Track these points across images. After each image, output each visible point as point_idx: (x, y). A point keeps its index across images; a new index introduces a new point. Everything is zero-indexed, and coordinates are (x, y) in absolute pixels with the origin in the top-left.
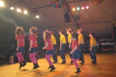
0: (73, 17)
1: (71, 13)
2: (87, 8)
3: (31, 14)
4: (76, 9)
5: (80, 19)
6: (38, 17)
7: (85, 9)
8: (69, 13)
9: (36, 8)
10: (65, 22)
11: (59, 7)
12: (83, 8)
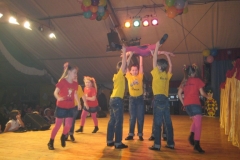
0: (124, 39)
1: (122, 31)
2: (155, 22)
3: (40, 29)
4: (132, 23)
5: (139, 44)
6: (52, 36)
7: (151, 24)
8: (117, 31)
9: (49, 18)
10: (108, 50)
11: (99, 19)
12: (146, 23)
